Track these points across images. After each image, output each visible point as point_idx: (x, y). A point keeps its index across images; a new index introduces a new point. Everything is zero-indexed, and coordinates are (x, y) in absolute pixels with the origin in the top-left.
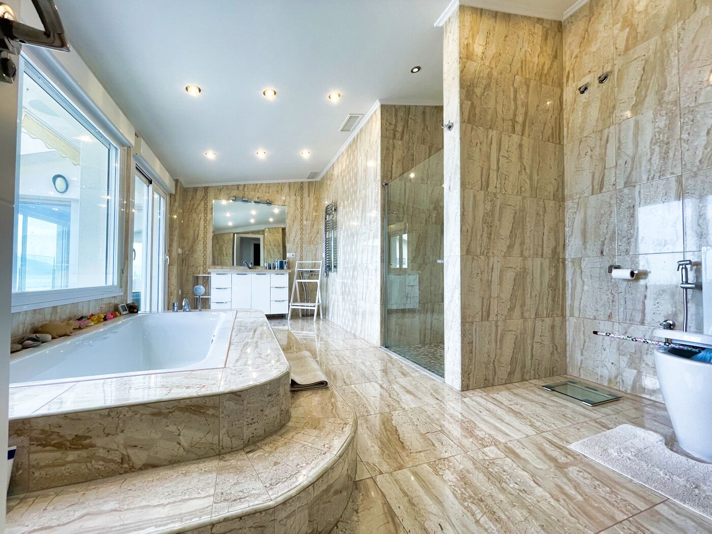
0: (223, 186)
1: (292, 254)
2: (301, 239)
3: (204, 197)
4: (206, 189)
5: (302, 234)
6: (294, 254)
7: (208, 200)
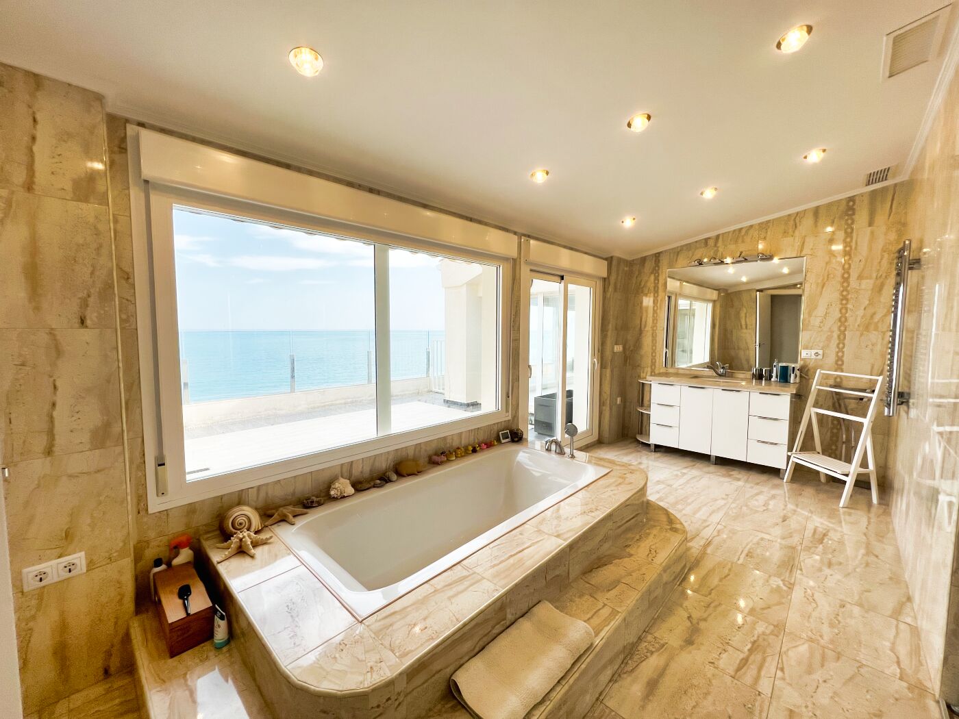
0: (682, 247)
1: (813, 352)
2: (842, 320)
3: (654, 269)
4: (657, 256)
5: (843, 309)
6: (820, 352)
7: (660, 272)
